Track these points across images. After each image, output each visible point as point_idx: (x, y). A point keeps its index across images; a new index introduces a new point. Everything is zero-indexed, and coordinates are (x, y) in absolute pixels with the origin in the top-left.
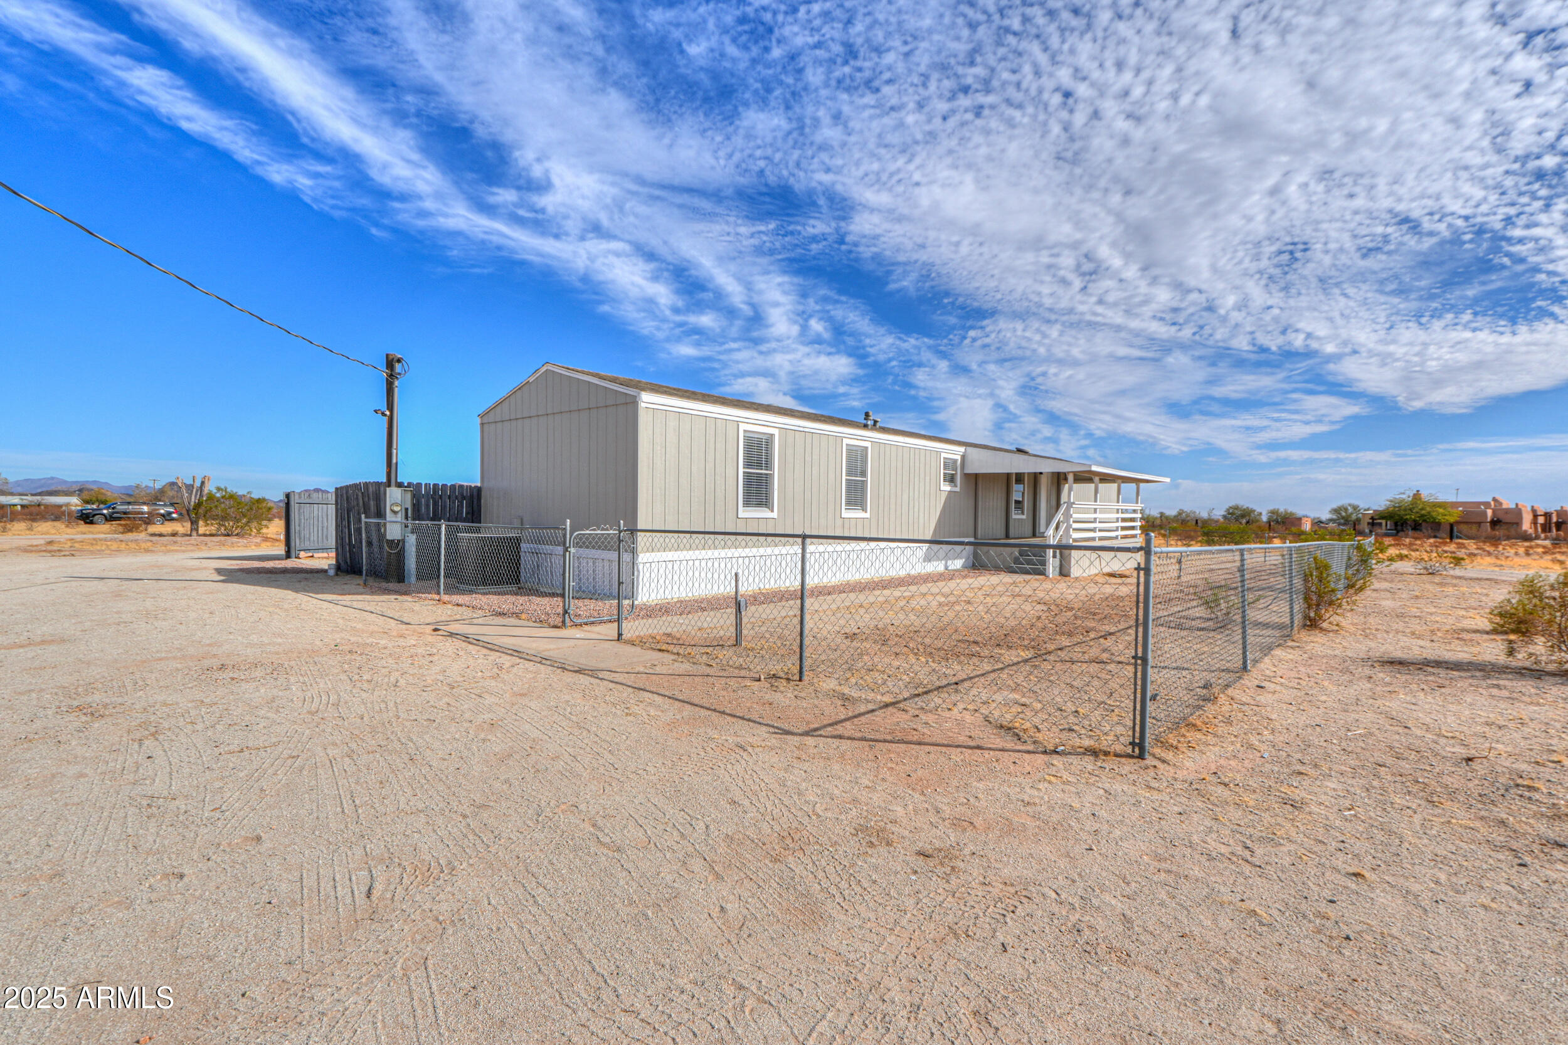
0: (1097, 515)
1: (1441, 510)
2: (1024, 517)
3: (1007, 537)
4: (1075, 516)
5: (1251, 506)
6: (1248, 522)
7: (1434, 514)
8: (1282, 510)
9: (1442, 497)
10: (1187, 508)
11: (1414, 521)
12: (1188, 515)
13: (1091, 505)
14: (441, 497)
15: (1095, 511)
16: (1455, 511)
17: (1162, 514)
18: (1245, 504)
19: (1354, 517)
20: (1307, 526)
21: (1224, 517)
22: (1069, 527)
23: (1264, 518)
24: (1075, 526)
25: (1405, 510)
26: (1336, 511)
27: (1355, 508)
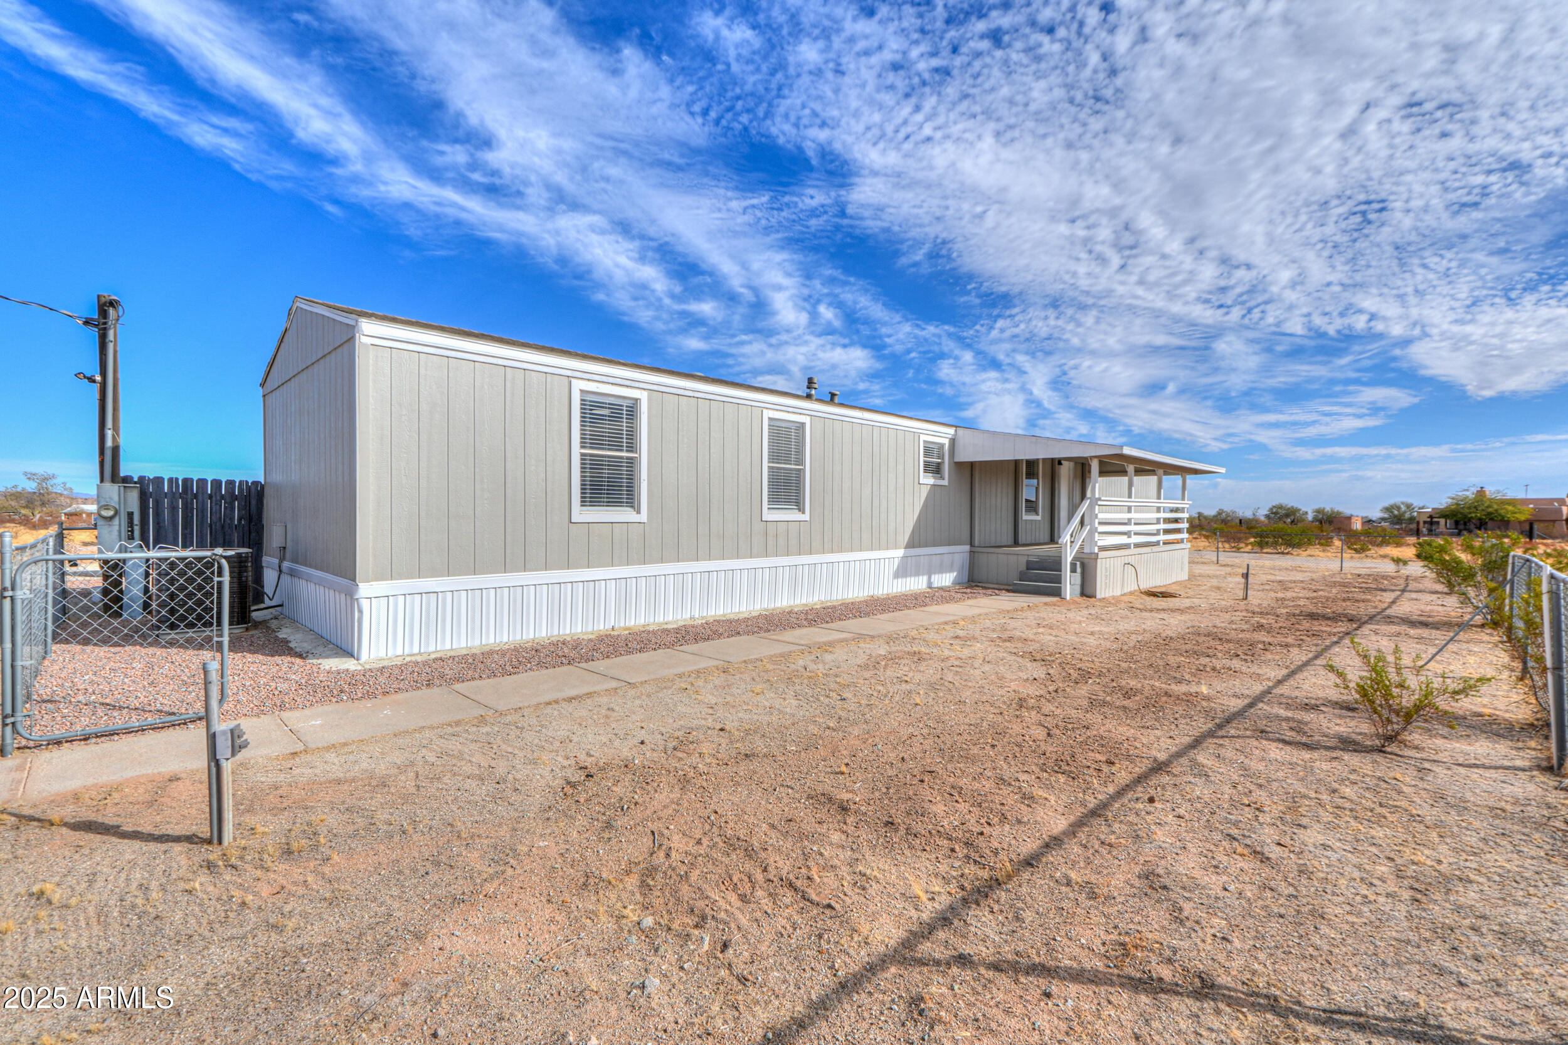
0: (1133, 515)
1: (1510, 508)
2: (1039, 518)
3: (1016, 543)
4: (1101, 516)
5: (1296, 505)
6: (1293, 522)
7: (1502, 512)
8: (1328, 509)
9: (1511, 494)
10: (1227, 508)
11: (1480, 519)
12: (1228, 515)
13: (1124, 501)
14: (196, 496)
15: (1129, 510)
16: (1525, 508)
17: (1200, 514)
18: (1290, 502)
19: (1407, 515)
20: (1357, 525)
21: (1267, 516)
22: (1093, 531)
23: (1310, 517)
24: (1102, 529)
25: (1469, 508)
26: (1388, 509)
27: (1409, 506)
